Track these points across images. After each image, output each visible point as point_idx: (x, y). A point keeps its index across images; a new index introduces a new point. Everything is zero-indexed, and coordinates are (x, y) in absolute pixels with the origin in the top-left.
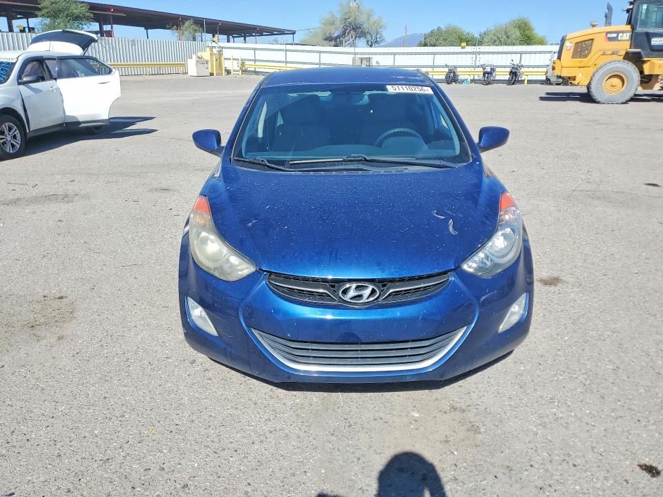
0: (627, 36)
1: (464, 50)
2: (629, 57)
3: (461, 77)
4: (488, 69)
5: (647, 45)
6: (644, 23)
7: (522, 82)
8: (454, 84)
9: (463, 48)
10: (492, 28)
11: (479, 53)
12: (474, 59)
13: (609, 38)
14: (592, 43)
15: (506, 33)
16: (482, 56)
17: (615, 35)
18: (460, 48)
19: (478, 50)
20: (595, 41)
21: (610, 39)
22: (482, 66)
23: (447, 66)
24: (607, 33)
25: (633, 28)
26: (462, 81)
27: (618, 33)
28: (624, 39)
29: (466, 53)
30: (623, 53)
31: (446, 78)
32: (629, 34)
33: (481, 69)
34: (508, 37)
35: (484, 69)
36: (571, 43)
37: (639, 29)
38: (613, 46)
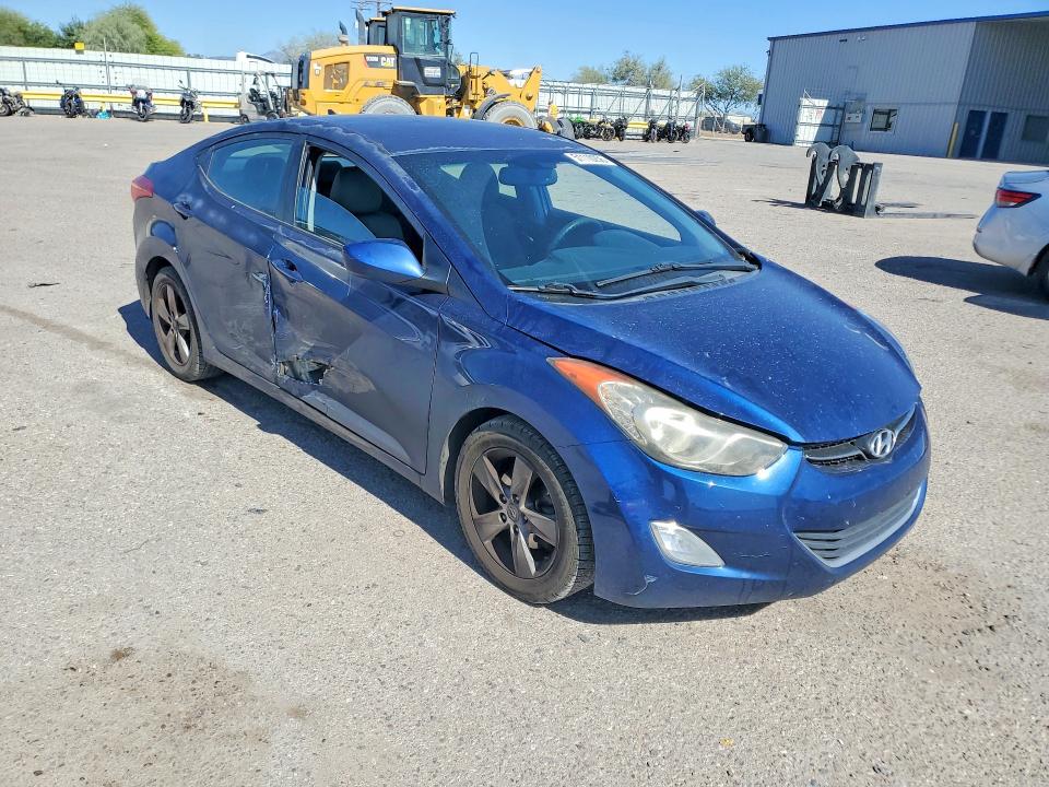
0: (391, 62)
1: (81, 57)
2: (398, 91)
3: (89, 106)
4: (142, 94)
5: (420, 78)
6: (410, 47)
7: (200, 118)
8: (80, 117)
9: (79, 52)
10: (93, 18)
11: (113, 64)
12: (104, 74)
13: (368, 62)
14: (348, 68)
15: (120, 31)
16: (117, 69)
17: (376, 59)
18: (73, 51)
19: (109, 59)
20: (351, 65)
21: (371, 64)
22: (129, 88)
23: (58, 84)
24: (366, 55)
25: (398, 52)
26: (94, 114)
27: (380, 56)
28: (388, 65)
29: (88, 63)
30: (391, 85)
31: (63, 105)
32: (393, 59)
33: (129, 94)
34: (124, 37)
35: (134, 93)
36: (319, 65)
37: (406, 54)
38: (375, 73)
